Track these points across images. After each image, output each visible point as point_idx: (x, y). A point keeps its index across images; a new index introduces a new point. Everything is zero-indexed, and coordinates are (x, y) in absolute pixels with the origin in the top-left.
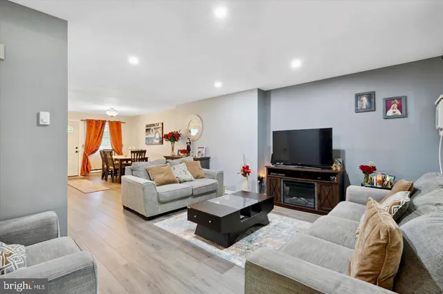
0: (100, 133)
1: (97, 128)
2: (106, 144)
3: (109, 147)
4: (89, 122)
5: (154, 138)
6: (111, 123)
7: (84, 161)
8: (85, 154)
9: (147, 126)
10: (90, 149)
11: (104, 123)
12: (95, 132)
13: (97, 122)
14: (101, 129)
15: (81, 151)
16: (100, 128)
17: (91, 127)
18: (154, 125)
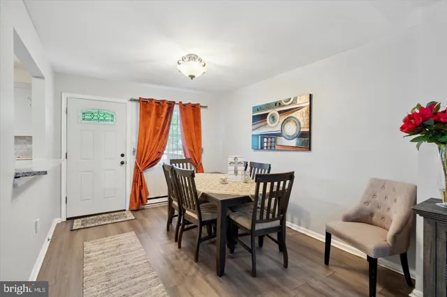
0: (164, 126)
1: (158, 115)
2: (174, 148)
3: (180, 154)
4: (145, 104)
5: (280, 135)
6: (184, 107)
7: (135, 181)
8: (137, 168)
9: (256, 109)
10: (146, 159)
11: (171, 105)
12: (156, 124)
13: (160, 104)
14: (166, 117)
15: (131, 160)
16: (164, 115)
17: (149, 113)
18: (278, 104)
